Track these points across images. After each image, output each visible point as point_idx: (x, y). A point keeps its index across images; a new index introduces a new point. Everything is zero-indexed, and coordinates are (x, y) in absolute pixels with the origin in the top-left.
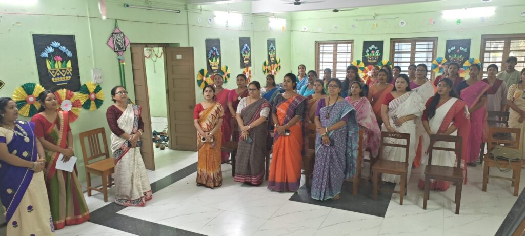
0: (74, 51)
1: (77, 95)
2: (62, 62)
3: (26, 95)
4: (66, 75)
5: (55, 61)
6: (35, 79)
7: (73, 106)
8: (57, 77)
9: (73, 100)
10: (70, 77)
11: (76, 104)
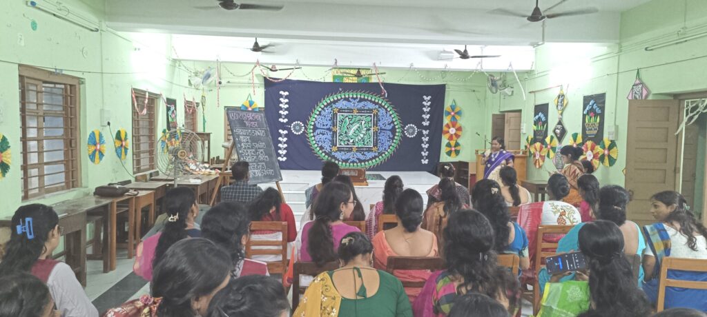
0: (603, 109)
1: (598, 149)
2: (595, 116)
3: (573, 142)
4: (595, 129)
5: (590, 118)
6: (579, 131)
7: (594, 157)
8: (589, 130)
9: (595, 152)
10: (596, 131)
11: (595, 157)
